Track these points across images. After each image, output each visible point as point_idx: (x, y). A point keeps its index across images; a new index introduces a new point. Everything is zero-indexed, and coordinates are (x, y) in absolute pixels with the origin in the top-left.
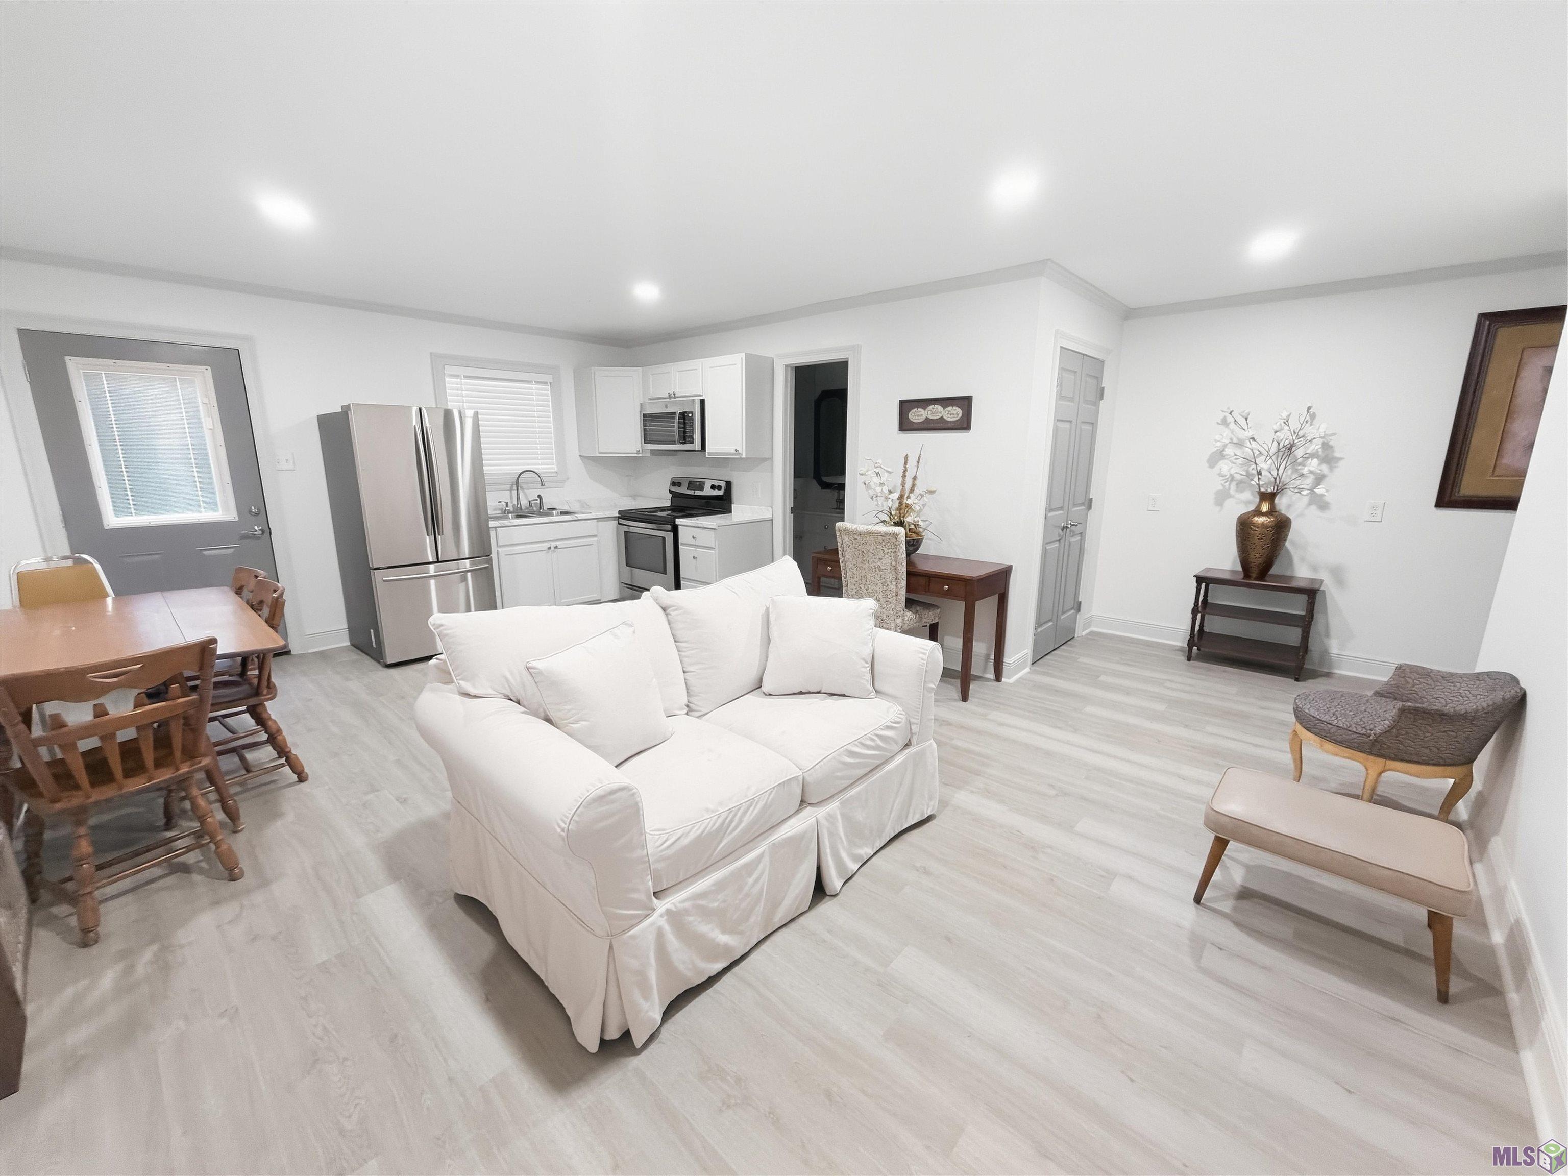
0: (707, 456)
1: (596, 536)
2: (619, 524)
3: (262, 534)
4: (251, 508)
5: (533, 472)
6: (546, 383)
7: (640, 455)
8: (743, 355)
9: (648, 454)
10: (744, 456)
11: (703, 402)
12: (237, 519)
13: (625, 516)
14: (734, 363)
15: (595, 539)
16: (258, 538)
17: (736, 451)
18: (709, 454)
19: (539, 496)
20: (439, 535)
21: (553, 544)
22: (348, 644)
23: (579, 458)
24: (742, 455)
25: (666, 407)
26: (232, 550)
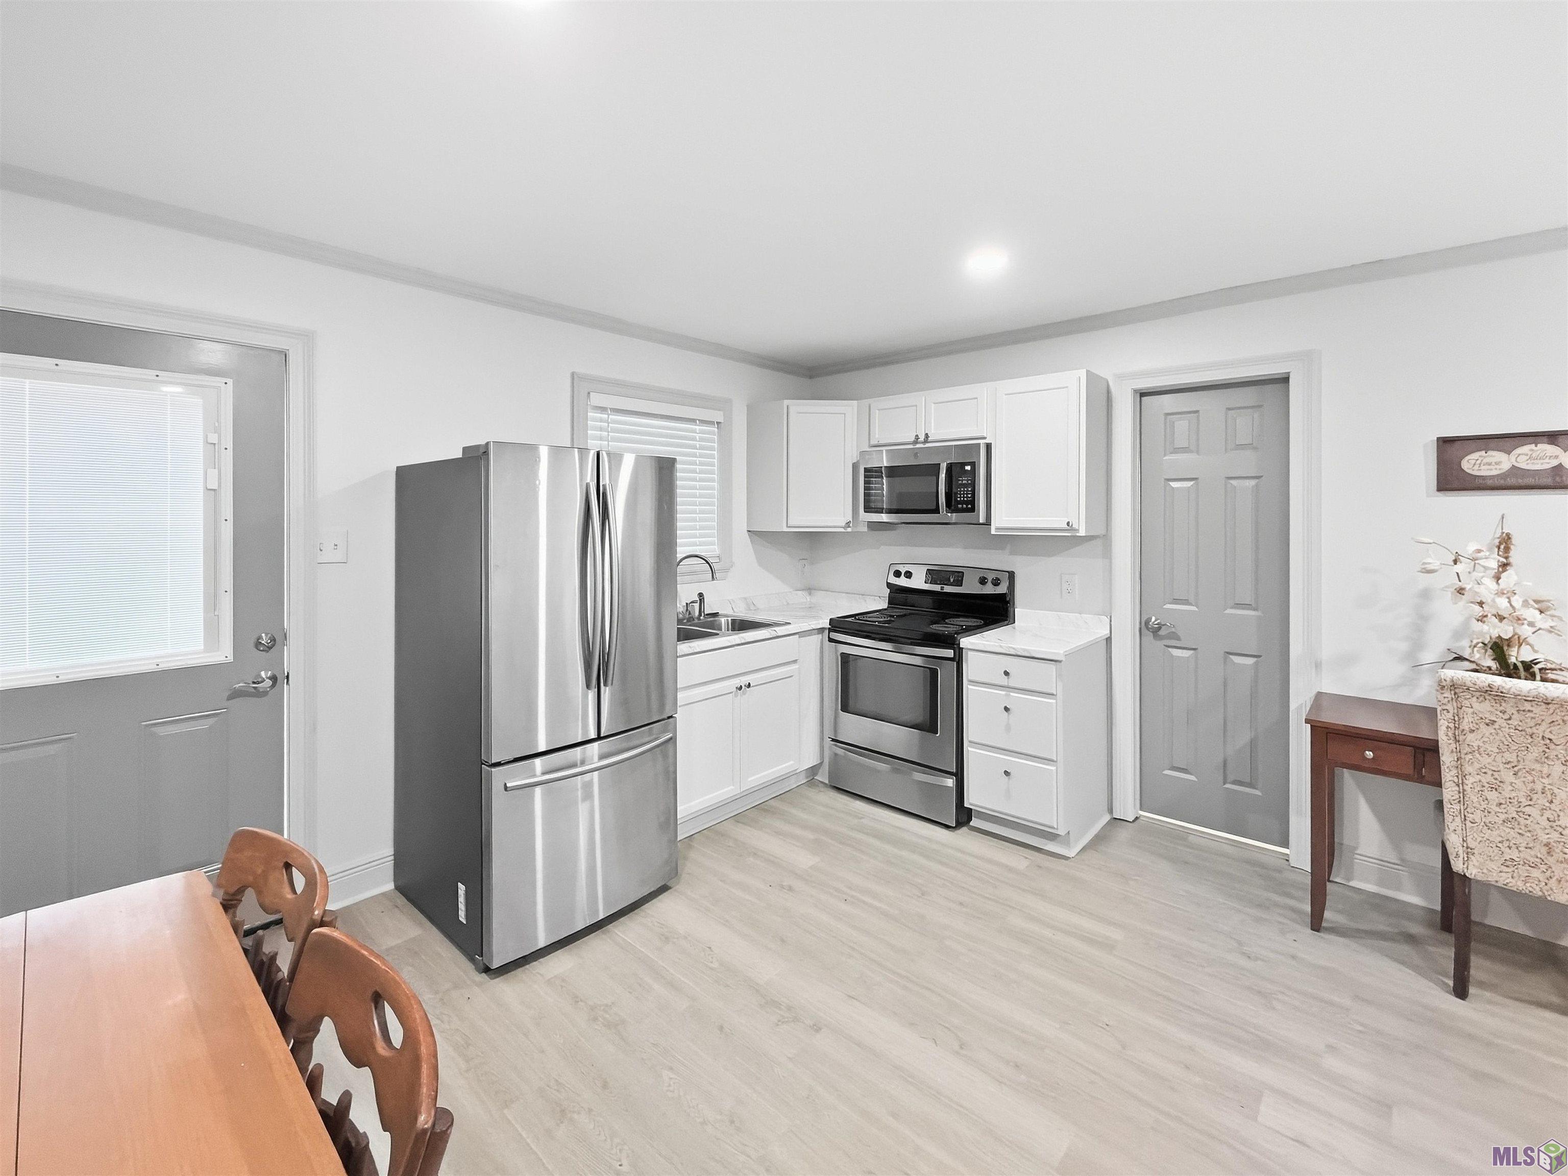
0: (993, 532)
1: (795, 661)
2: (831, 640)
3: (273, 686)
4: (260, 637)
5: (697, 556)
6: (711, 423)
7: (849, 530)
8: (1083, 373)
9: (865, 529)
10: (1082, 533)
11: (989, 447)
12: (231, 659)
13: (838, 625)
14: (1065, 386)
15: (794, 667)
16: (265, 693)
17: (1068, 524)
18: (997, 529)
19: (701, 595)
20: (605, 685)
21: (743, 681)
22: (391, 886)
23: (747, 534)
24: (1077, 530)
25: (916, 455)
26: (211, 721)
